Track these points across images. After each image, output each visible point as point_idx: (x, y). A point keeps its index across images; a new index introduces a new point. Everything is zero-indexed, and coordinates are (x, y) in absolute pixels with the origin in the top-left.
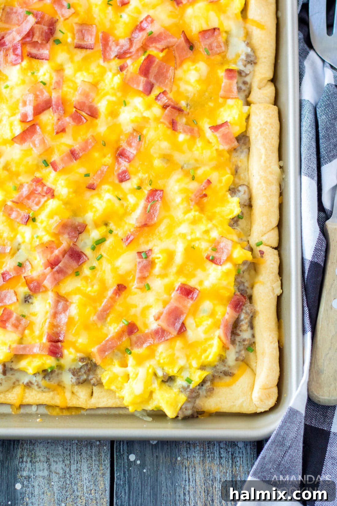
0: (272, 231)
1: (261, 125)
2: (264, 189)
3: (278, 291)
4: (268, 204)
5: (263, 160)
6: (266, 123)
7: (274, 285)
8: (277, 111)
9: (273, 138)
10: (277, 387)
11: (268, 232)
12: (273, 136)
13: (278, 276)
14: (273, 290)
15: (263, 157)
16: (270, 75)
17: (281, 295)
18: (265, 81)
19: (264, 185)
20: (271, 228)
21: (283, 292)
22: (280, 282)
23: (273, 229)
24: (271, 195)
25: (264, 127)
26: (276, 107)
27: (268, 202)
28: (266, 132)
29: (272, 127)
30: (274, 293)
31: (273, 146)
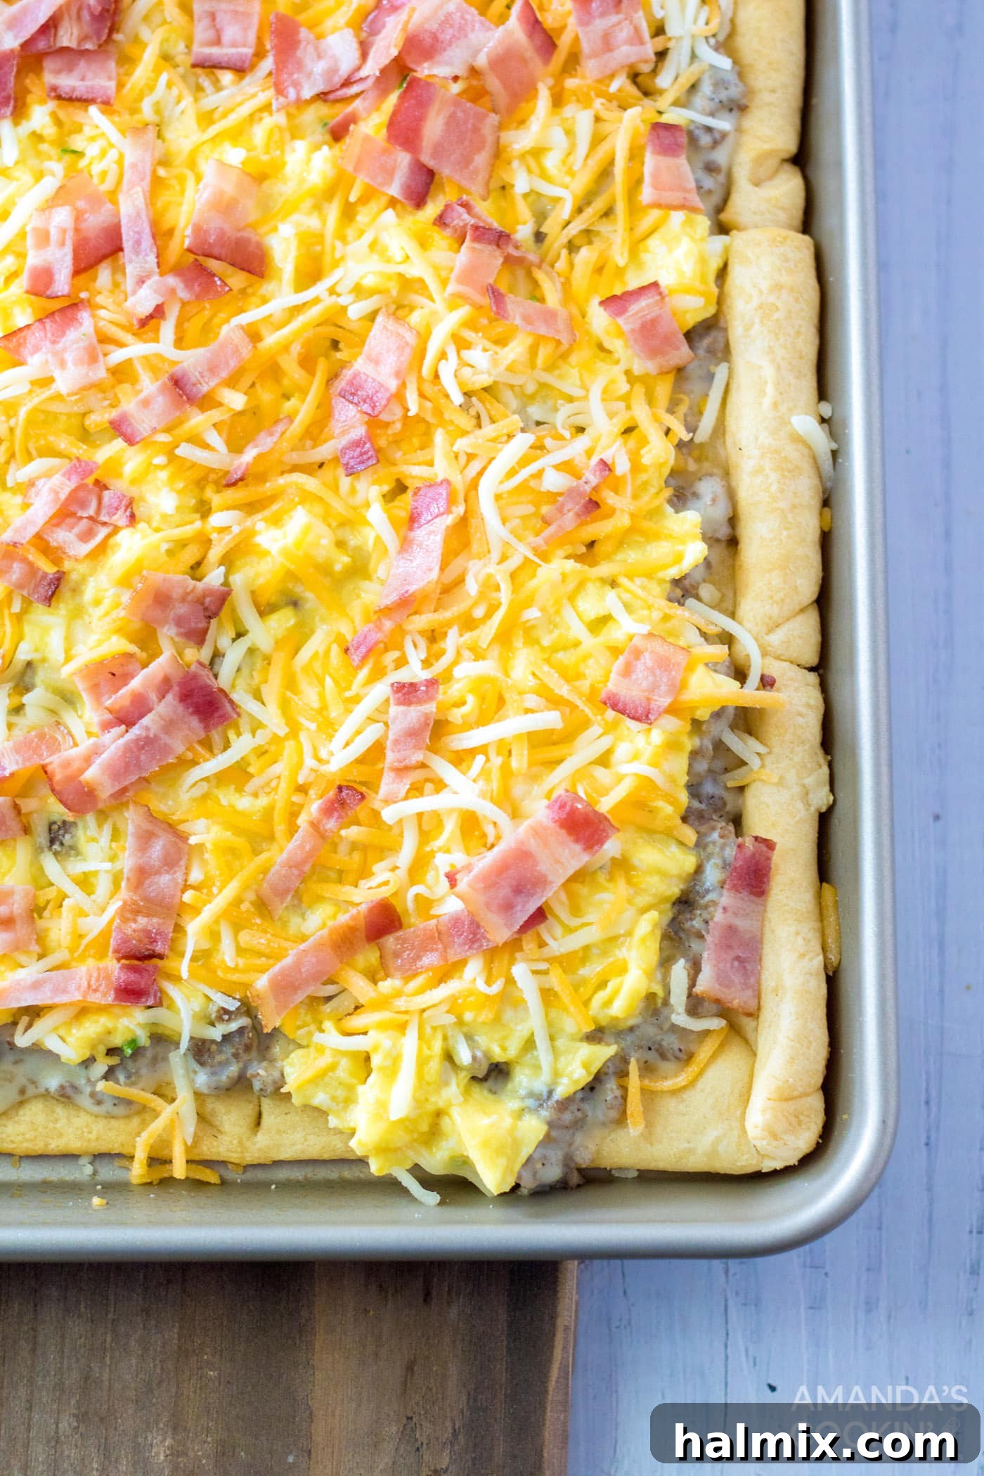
0: (801, 618)
1: (761, 292)
2: (774, 488)
3: (822, 798)
4: (785, 533)
5: (767, 402)
6: (778, 287)
7: (809, 781)
8: (812, 249)
9: (798, 333)
10: (821, 1093)
11: (788, 620)
12: (800, 326)
13: (820, 752)
14: (807, 794)
15: (770, 389)
16: (787, 142)
17: (831, 809)
18: (773, 162)
19: (773, 476)
20: (798, 608)
21: (835, 801)
22: (826, 770)
23: (802, 610)
24: (794, 507)
25: (772, 299)
26: (807, 238)
27: (787, 529)
28: (776, 316)
29: (797, 300)
30: (808, 805)
31: (801, 357)
